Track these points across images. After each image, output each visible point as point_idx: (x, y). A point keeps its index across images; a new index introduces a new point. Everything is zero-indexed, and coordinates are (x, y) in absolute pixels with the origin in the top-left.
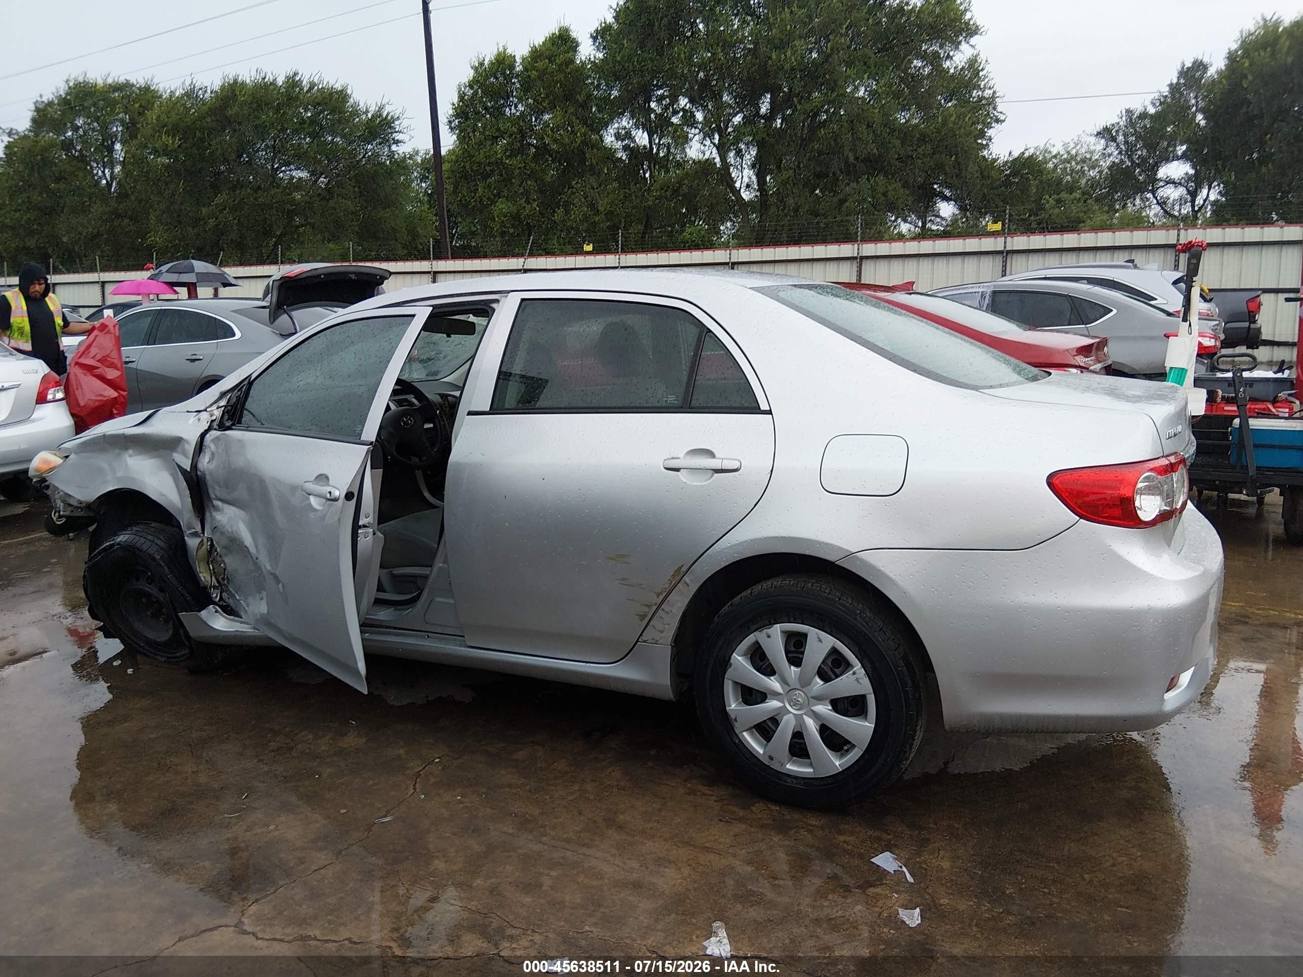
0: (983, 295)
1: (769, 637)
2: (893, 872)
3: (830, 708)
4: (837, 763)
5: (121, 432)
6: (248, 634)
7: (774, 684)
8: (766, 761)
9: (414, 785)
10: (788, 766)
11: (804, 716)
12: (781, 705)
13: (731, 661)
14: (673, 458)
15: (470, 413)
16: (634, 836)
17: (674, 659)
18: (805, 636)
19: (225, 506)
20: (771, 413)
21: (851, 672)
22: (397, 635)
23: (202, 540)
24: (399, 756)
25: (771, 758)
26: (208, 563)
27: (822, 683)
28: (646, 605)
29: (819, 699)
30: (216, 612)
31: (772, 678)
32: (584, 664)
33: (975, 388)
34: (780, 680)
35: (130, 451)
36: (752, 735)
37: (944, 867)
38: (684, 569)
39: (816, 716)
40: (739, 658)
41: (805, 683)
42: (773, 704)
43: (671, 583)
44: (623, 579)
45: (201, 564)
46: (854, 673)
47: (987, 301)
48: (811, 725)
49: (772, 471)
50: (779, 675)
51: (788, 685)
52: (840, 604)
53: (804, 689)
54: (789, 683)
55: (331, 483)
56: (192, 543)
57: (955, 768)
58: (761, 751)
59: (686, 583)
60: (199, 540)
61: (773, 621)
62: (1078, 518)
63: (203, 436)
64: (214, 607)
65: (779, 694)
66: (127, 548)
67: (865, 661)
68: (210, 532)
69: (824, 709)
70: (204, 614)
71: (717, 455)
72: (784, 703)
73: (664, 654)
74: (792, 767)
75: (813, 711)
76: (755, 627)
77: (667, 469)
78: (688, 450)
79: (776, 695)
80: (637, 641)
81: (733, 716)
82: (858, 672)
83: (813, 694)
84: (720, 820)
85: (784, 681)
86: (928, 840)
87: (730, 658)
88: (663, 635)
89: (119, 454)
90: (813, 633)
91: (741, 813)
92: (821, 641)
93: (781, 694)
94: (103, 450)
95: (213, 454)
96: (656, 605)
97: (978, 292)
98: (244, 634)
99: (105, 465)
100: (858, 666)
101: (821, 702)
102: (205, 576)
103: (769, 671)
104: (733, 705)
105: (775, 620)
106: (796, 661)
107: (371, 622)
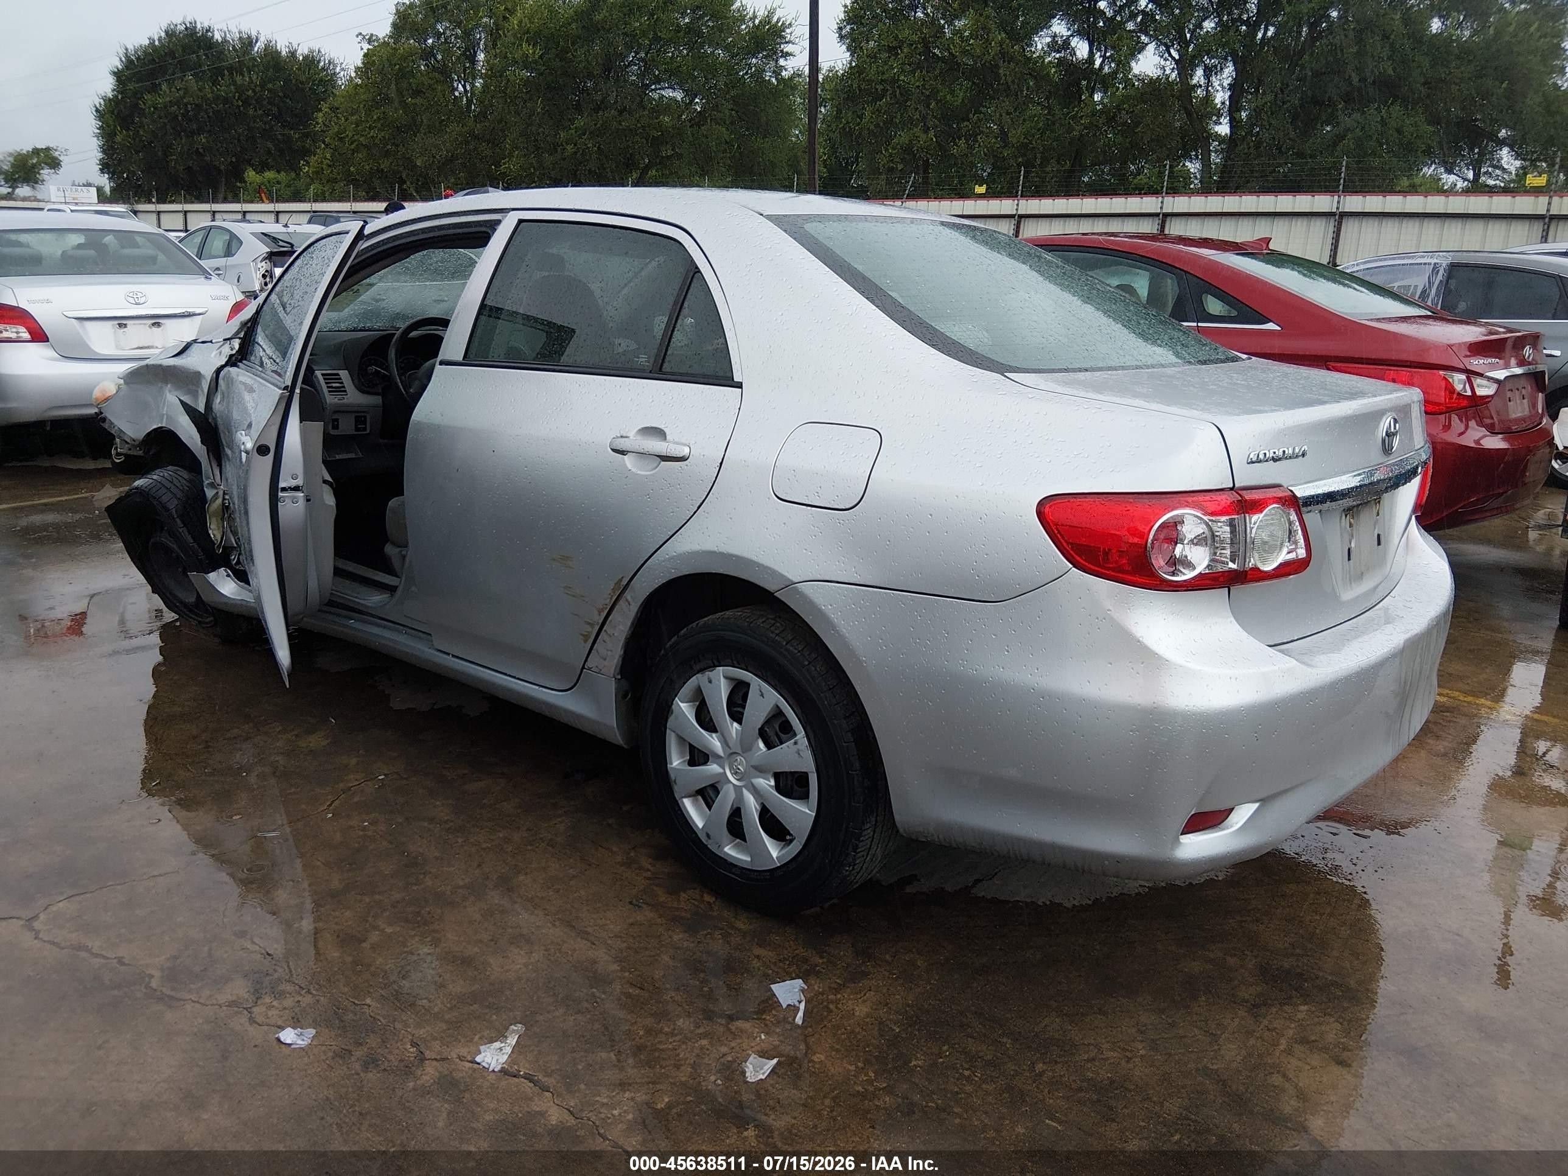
0: (1435, 268)
1: (710, 682)
2: (784, 1006)
3: (772, 784)
4: (775, 854)
5: (159, 362)
7: (714, 742)
8: (704, 839)
10: (726, 849)
11: (744, 790)
12: (721, 770)
13: (673, 707)
14: (622, 437)
15: (441, 363)
17: (625, 696)
18: (748, 685)
20: (741, 387)
21: (793, 741)
22: (378, 626)
23: (217, 493)
25: (708, 836)
26: (223, 519)
27: (765, 748)
28: (589, 623)
29: (760, 770)
30: (228, 576)
31: (714, 735)
32: (537, 687)
33: (1001, 368)
34: (722, 739)
35: (169, 386)
36: (695, 804)
37: (857, 1013)
38: (625, 582)
39: (756, 791)
40: (682, 705)
41: (747, 747)
42: (713, 768)
43: (611, 599)
44: (565, 588)
45: (214, 520)
46: (796, 743)
47: (1440, 277)
48: (751, 803)
49: (721, 464)
50: (721, 733)
51: (729, 747)
52: (786, 650)
53: (744, 755)
54: (731, 745)
56: (209, 493)
58: (700, 824)
59: (627, 600)
60: (215, 491)
61: (716, 663)
62: (1071, 566)
63: (219, 371)
64: (225, 571)
65: (720, 757)
67: (808, 728)
68: (225, 483)
69: (766, 784)
70: (212, 577)
71: (668, 437)
72: (724, 769)
73: (608, 688)
74: (731, 851)
75: (752, 784)
76: (697, 667)
77: (613, 450)
78: (640, 427)
79: (717, 757)
80: (583, 667)
81: (672, 776)
82: (799, 742)
83: (753, 763)
84: (631, 903)
85: (726, 741)
86: (865, 975)
87: (672, 704)
88: (606, 663)
89: (160, 388)
90: (756, 683)
91: (663, 897)
92: (762, 695)
93: (721, 757)
94: (149, 383)
95: (223, 393)
96: (598, 623)
97: (1430, 264)
99: (150, 399)
100: (801, 734)
101: (763, 775)
102: (215, 532)
103: (711, 727)
104: (676, 761)
105: (719, 662)
106: (737, 717)
107: (351, 605)
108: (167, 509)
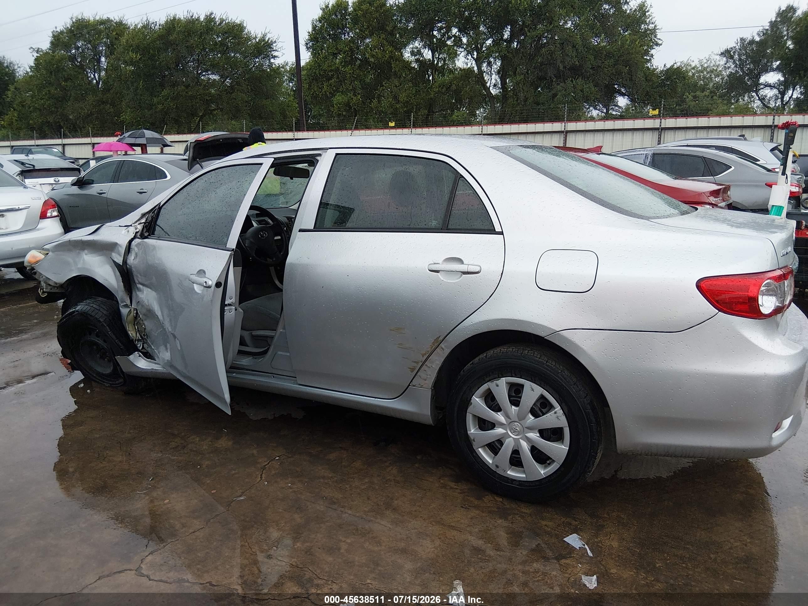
0: (646, 156)
1: (497, 386)
2: (578, 549)
3: (538, 435)
4: (542, 472)
5: (80, 238)
6: (159, 371)
7: (500, 417)
8: (494, 468)
9: (261, 475)
10: (509, 472)
11: (520, 440)
12: (505, 431)
13: (472, 401)
14: (435, 264)
15: (301, 231)
16: (404, 516)
17: (433, 398)
18: (522, 386)
19: (144, 288)
20: (503, 234)
21: (553, 412)
22: (253, 375)
23: (131, 310)
24: (253, 454)
25: (497, 466)
26: (134, 324)
27: (533, 418)
28: (415, 362)
29: (531, 429)
30: (140, 356)
31: (499, 413)
32: (374, 399)
33: (648, 218)
34: (504, 416)
35: (86, 251)
36: (485, 451)
37: (614, 546)
38: (441, 338)
39: (528, 440)
40: (477, 399)
41: (521, 417)
42: (499, 431)
43: (432, 348)
44: (399, 344)
45: (130, 325)
46: (555, 413)
47: (649, 160)
48: (525, 446)
49: (502, 274)
50: (504, 412)
51: (511, 419)
52: (547, 365)
53: (521, 422)
54: (511, 417)
55: (207, 276)
56: (124, 311)
57: (622, 475)
58: (491, 462)
59: (442, 348)
60: (129, 309)
61: (500, 375)
62: (718, 311)
63: (130, 242)
64: (138, 353)
65: (503, 424)
66: (83, 314)
67: (564, 404)
68: (135, 305)
69: (534, 436)
70: (131, 357)
71: (465, 262)
72: (507, 430)
73: (427, 395)
74: (512, 473)
75: (526, 436)
76: (488, 379)
77: (429, 270)
78: (445, 258)
79: (501, 425)
80: (409, 385)
81: (472, 438)
82: (558, 412)
83: (527, 425)
84: (462, 507)
85: (507, 416)
86: (603, 526)
87: (471, 399)
88: (426, 382)
89: (79, 253)
90: (528, 385)
91: (476, 502)
92: (533, 390)
93: (505, 424)
94: (69, 250)
95: (136, 254)
96: (421, 362)
97: (644, 154)
98: (157, 371)
99: (70, 260)
100: (558, 408)
101: (532, 431)
102: (132, 333)
103: (497, 408)
104: (473, 430)
105: (502, 375)
106: (515, 402)
107: (237, 366)
108: (100, 321)
